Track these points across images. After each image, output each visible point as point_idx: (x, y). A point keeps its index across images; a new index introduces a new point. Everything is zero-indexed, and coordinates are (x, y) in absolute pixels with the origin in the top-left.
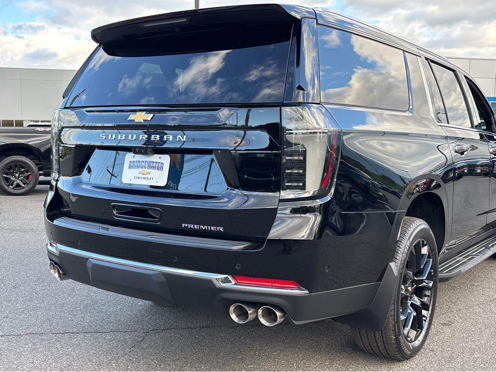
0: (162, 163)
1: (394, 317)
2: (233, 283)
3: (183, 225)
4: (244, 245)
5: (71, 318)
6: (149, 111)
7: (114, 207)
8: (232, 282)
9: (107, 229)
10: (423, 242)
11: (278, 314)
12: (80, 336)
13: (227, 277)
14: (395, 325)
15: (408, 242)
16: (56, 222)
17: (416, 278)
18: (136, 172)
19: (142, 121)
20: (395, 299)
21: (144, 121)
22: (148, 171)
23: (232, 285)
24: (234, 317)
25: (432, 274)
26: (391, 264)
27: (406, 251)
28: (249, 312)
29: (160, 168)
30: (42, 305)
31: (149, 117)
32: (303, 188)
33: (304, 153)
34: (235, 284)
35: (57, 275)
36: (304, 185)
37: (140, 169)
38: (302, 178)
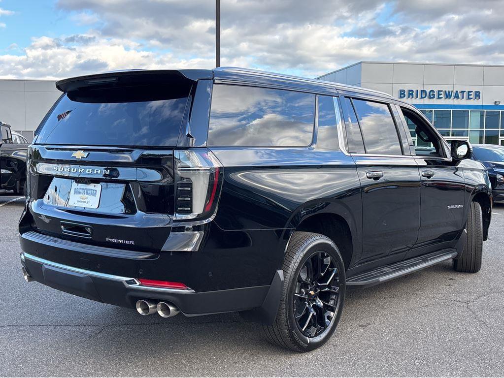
0: (96, 191)
1: (286, 315)
2: (138, 283)
3: (107, 239)
4: (147, 255)
5: (50, 314)
6: (85, 150)
7: (62, 224)
8: (136, 283)
9: (55, 242)
10: (323, 254)
11: (171, 308)
12: (52, 328)
13: (133, 280)
14: (287, 321)
15: (302, 254)
16: (24, 236)
17: (319, 284)
18: (78, 197)
19: (80, 158)
20: (286, 300)
21: (82, 157)
22: (87, 196)
23: (137, 285)
24: (140, 310)
25: (338, 281)
26: (278, 271)
27: (299, 262)
28: (150, 306)
29: (95, 194)
30: (30, 304)
31: (85, 154)
32: (190, 212)
33: (190, 185)
34: (139, 285)
35: (26, 277)
36: (192, 209)
37: (81, 195)
38: (190, 204)
